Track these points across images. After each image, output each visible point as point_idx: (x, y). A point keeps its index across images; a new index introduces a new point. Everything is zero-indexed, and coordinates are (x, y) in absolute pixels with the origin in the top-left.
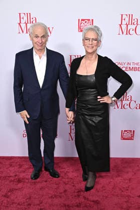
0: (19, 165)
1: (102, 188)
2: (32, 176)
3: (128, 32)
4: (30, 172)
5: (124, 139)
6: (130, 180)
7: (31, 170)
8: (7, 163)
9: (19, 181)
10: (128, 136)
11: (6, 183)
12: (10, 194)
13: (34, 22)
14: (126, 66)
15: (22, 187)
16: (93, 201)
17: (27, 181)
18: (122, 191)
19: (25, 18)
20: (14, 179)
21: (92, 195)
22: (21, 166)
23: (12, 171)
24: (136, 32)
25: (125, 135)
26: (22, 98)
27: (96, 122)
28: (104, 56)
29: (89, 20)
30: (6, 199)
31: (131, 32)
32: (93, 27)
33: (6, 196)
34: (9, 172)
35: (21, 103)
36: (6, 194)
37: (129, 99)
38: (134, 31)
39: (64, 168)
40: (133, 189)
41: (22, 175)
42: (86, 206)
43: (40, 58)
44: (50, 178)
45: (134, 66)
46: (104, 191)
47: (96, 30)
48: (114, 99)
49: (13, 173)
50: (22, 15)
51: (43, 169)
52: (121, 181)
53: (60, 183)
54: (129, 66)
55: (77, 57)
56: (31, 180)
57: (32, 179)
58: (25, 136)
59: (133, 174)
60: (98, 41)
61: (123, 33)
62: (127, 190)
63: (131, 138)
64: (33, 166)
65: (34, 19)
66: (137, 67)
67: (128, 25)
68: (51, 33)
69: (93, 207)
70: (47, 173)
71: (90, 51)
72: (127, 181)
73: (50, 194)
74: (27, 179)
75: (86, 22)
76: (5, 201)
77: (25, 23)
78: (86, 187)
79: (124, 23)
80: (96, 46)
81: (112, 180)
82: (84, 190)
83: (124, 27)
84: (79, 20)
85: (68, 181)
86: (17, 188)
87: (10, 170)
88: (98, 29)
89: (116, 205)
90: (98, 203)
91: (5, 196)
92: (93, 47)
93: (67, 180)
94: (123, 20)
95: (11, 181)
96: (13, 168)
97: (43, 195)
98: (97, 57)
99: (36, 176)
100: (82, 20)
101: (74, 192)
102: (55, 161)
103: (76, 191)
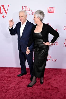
15: (24, 81)
36: (18, 83)
42: (52, 89)
46: (60, 83)
48: (51, 43)
76: (17, 86)
103: (47, 83)
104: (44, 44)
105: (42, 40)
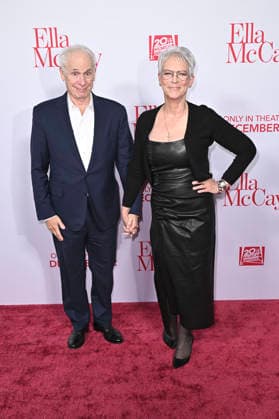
0: (45, 321)
1: (207, 359)
2: (71, 342)
3: (246, 58)
4: (67, 335)
5: (245, 264)
6: (259, 342)
7: (68, 330)
8: (21, 318)
9: (46, 352)
10: (253, 257)
11: (20, 357)
12: (28, 377)
13: (64, 44)
14: (244, 122)
15: (52, 364)
16: (191, 387)
17: (61, 351)
18: (246, 365)
19: (47, 37)
20: (36, 349)
21: (187, 375)
22: (47, 323)
23: (31, 334)
24: (260, 58)
25: (248, 256)
26: (49, 192)
27: (192, 230)
28: (199, 104)
29: (169, 37)
31: (252, 57)
32: (178, 50)
33: (21, 382)
34: (25, 334)
36: (22, 378)
37: (253, 187)
38: (257, 54)
39: (132, 325)
40: (266, 360)
41: (50, 340)
42: (176, 397)
43: (82, 114)
44: (105, 344)
45: (259, 123)
46: (210, 367)
47: (184, 55)
48: (223, 184)
49: (35, 336)
50: (41, 33)
51: (91, 328)
52: (243, 345)
53: (124, 353)
54: (250, 123)
55: (148, 109)
56: (68, 349)
57: (70, 346)
58: (53, 264)
59: (265, 330)
61: (236, 60)
62: (256, 362)
63: (259, 262)
64: (72, 321)
65: (64, 38)
66: (266, 123)
69: (190, 398)
70: (99, 334)
72: (253, 346)
73: (106, 375)
74: (61, 348)
75: (164, 41)
76: (20, 393)
77: (47, 47)
78: (175, 358)
79: (237, 39)
81: (224, 344)
82: (171, 364)
83: (237, 48)
85: (140, 350)
86: (41, 366)
87: (26, 332)
88: (188, 54)
89: (234, 392)
90: (199, 390)
91: (19, 382)
92: (179, 88)
93: (138, 347)
94: (236, 35)
95: (30, 353)
96: (33, 328)
97: (92, 379)
98: (187, 106)
99: (78, 342)
100: (157, 37)
101: (153, 370)
102: (114, 312)
103: (157, 368)
104: (194, 188)
105: (184, 172)
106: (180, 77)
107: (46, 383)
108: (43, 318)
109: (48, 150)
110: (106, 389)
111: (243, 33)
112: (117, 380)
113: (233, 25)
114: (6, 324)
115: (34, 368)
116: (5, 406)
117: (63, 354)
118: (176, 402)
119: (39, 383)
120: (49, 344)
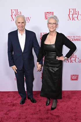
1: (61, 108)
2: (21, 102)
3: (73, 19)
4: (20, 100)
5: (73, 80)
6: (76, 103)
7: (20, 99)
8: (6, 95)
9: (14, 105)
10: (75, 78)
11: (6, 107)
12: (8, 112)
14: (72, 38)
15: (15, 109)
16: (56, 116)
18: (72, 110)
19: (15, 12)
20: (11, 104)
21: (54, 112)
22: (14, 97)
25: (73, 78)
29: (51, 12)
30: (6, 116)
31: (75, 19)
32: (53, 16)
34: (7, 100)
35: (12, 61)
36: (6, 113)
37: (75, 57)
38: (77, 18)
39: (39, 97)
40: (78, 108)
41: (15, 102)
43: (22, 35)
44: (31, 103)
45: (77, 38)
46: (62, 110)
47: (55, 18)
49: (10, 101)
50: (13, 11)
51: (27, 98)
52: (71, 104)
53: (37, 106)
54: (74, 38)
55: (44, 34)
56: (20, 104)
57: (21, 104)
58: (16, 79)
59: (78, 99)
60: (56, 24)
61: (70, 19)
62: (75, 109)
63: (77, 79)
64: (21, 96)
66: (79, 38)
67: (73, 15)
68: (29, 20)
69: (56, 119)
70: (29, 100)
71: (52, 30)
72: (74, 104)
73: (31, 112)
74: (18, 104)
75: (49, 14)
77: (15, 15)
78: (51, 107)
79: (71, 13)
80: (55, 27)
81: (66, 103)
82: (50, 109)
83: (71, 16)
84: (45, 12)
85: (41, 105)
86: (12, 109)
87: (8, 99)
88: (56, 17)
89: (69, 117)
90: (59, 117)
91: (6, 114)
92: (53, 28)
93: (40, 104)
94: (70, 12)
95: (9, 105)
96: (10, 98)
97: (27, 113)
99: (23, 102)
103: (46, 110)
106: (54, 25)
107: (13, 114)
108: (13, 95)
109: (12, 46)
110: (31, 116)
111: (73, 12)
112: (35, 114)
113: (70, 9)
114: (2, 97)
115: (10, 110)
116: (1, 121)
117: (19, 106)
118: (52, 120)
119: (11, 114)
120: (15, 103)
